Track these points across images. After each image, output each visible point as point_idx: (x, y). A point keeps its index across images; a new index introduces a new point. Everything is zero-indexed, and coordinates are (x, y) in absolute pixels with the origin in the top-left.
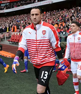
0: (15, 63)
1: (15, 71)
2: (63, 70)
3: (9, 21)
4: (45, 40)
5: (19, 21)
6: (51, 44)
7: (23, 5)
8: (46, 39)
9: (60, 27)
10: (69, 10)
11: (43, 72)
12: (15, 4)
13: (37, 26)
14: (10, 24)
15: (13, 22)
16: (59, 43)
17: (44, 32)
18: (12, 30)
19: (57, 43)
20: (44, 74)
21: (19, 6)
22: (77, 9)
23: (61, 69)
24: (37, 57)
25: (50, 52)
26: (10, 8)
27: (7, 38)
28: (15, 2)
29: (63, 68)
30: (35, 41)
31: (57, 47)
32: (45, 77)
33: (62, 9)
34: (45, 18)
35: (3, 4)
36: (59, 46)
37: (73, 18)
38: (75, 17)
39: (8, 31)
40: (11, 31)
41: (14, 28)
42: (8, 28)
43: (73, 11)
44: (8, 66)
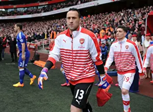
0: (43, 76)
1: (42, 87)
2: (105, 88)
3: (47, 26)
4: (83, 51)
5: (60, 26)
6: (91, 56)
7: (63, 8)
8: (85, 49)
9: (107, 33)
10: (117, 13)
11: (78, 90)
12: (55, 6)
13: (74, 33)
14: (49, 29)
15: (51, 27)
16: (101, 55)
17: (82, 41)
18: (51, 37)
19: (99, 55)
20: (80, 93)
21: (59, 8)
22: (128, 12)
23: (102, 87)
24: (73, 71)
25: (89, 66)
26: (48, 11)
27: (45, 46)
28: (55, 4)
29: (105, 85)
30: (71, 52)
31: (99, 60)
32: (80, 96)
33: (109, 12)
34: (90, 23)
35: (40, 6)
36: (101, 59)
37: (122, 22)
38: (126, 21)
39: (46, 38)
40: (49, 38)
41: (53, 34)
42: (46, 34)
43: (122, 14)
44: (35, 77)
